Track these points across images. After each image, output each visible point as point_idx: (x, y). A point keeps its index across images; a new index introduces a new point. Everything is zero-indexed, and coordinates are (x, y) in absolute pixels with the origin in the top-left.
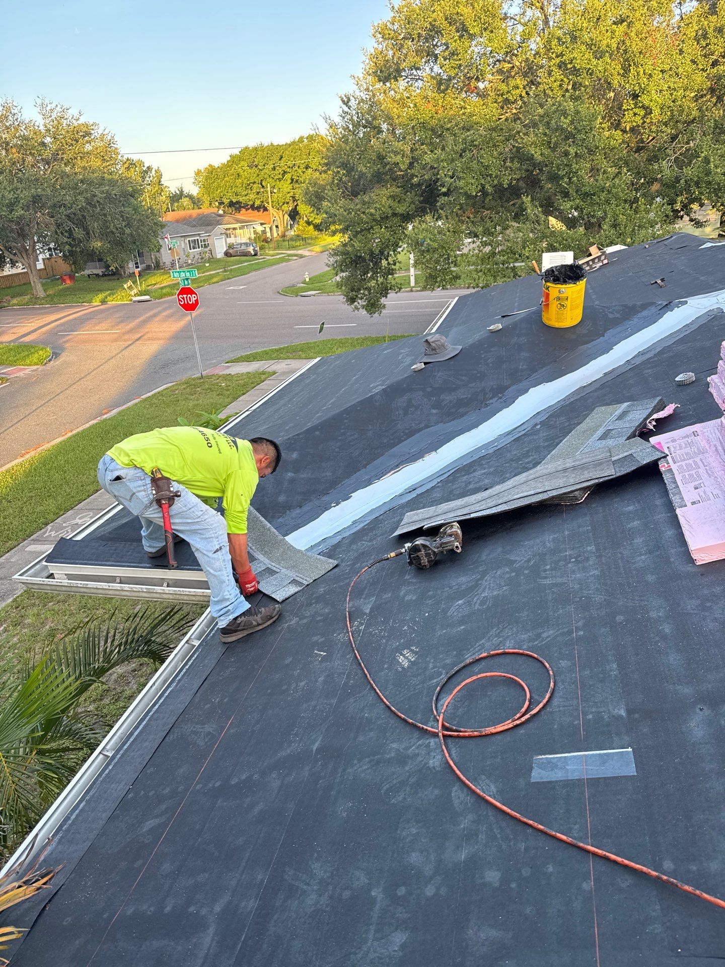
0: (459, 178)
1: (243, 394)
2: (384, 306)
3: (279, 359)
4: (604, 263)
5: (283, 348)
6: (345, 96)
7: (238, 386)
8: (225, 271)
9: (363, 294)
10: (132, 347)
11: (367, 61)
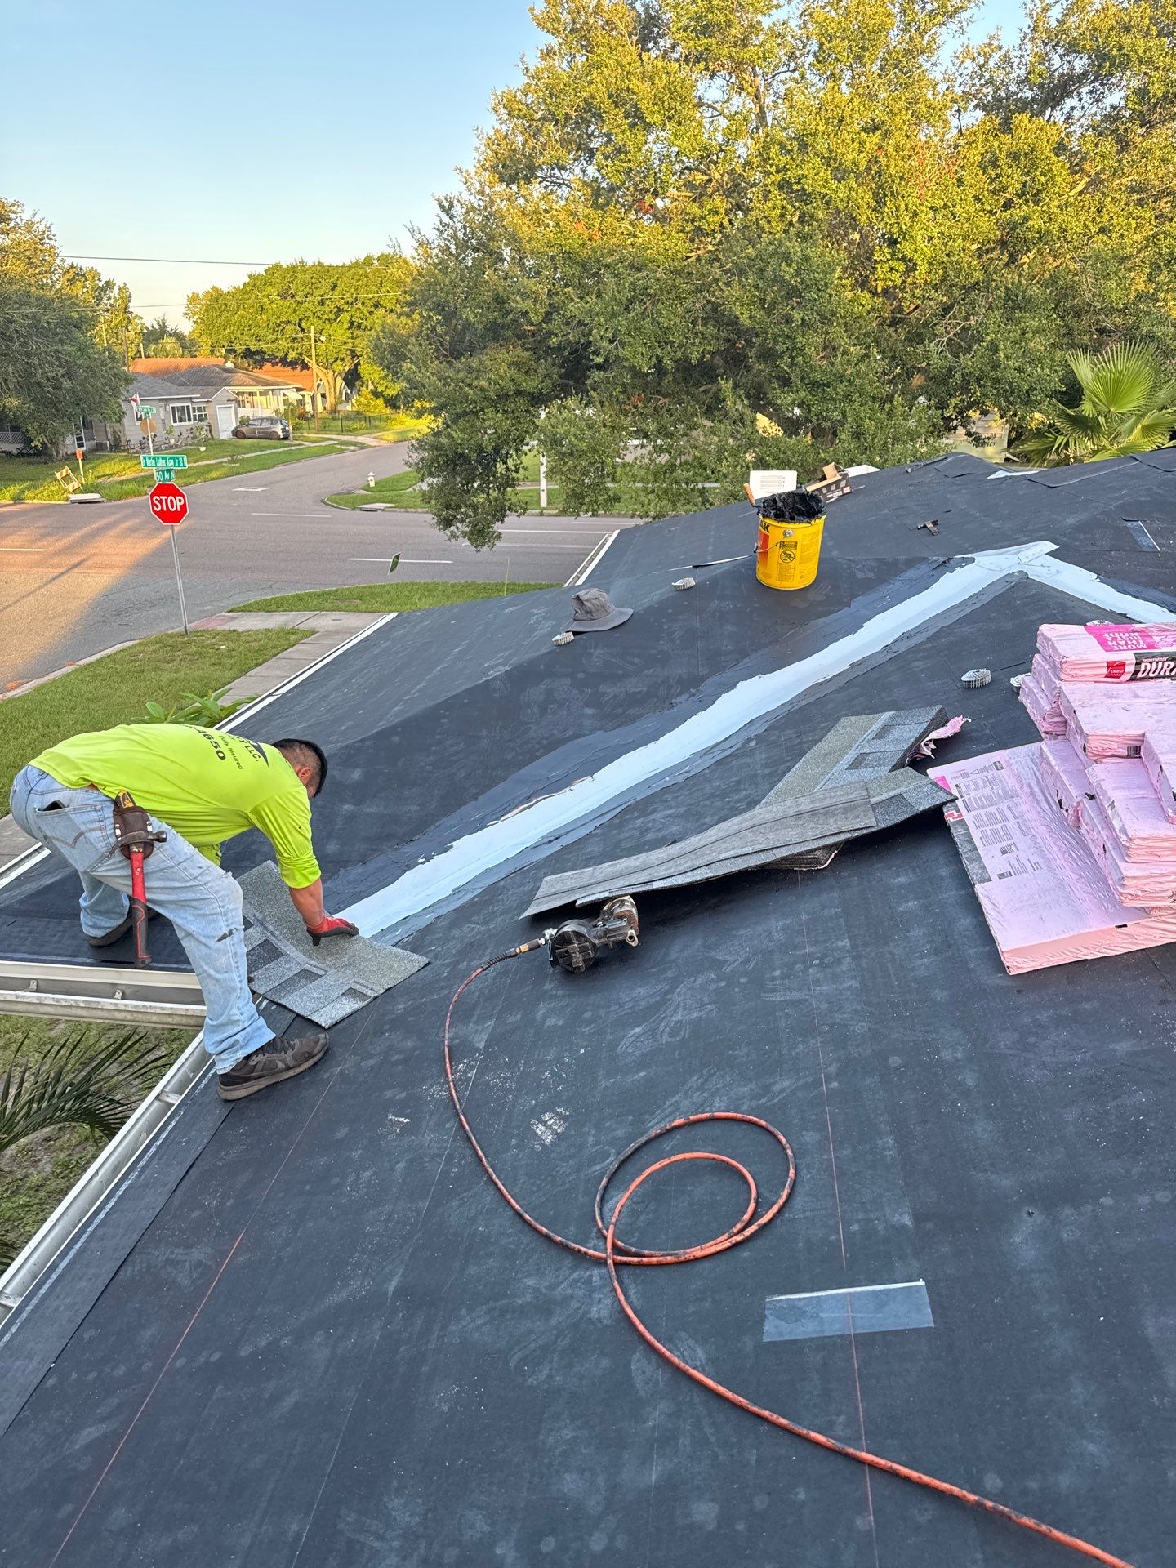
0: (623, 344)
1: (258, 665)
2: (499, 536)
3: (321, 610)
4: (845, 492)
5: (329, 593)
6: (446, 199)
7: (249, 651)
8: (233, 461)
9: (466, 514)
10: (65, 577)
11: (483, 148)
